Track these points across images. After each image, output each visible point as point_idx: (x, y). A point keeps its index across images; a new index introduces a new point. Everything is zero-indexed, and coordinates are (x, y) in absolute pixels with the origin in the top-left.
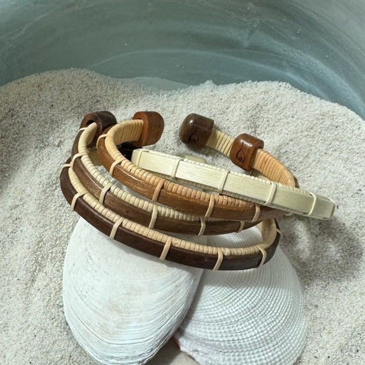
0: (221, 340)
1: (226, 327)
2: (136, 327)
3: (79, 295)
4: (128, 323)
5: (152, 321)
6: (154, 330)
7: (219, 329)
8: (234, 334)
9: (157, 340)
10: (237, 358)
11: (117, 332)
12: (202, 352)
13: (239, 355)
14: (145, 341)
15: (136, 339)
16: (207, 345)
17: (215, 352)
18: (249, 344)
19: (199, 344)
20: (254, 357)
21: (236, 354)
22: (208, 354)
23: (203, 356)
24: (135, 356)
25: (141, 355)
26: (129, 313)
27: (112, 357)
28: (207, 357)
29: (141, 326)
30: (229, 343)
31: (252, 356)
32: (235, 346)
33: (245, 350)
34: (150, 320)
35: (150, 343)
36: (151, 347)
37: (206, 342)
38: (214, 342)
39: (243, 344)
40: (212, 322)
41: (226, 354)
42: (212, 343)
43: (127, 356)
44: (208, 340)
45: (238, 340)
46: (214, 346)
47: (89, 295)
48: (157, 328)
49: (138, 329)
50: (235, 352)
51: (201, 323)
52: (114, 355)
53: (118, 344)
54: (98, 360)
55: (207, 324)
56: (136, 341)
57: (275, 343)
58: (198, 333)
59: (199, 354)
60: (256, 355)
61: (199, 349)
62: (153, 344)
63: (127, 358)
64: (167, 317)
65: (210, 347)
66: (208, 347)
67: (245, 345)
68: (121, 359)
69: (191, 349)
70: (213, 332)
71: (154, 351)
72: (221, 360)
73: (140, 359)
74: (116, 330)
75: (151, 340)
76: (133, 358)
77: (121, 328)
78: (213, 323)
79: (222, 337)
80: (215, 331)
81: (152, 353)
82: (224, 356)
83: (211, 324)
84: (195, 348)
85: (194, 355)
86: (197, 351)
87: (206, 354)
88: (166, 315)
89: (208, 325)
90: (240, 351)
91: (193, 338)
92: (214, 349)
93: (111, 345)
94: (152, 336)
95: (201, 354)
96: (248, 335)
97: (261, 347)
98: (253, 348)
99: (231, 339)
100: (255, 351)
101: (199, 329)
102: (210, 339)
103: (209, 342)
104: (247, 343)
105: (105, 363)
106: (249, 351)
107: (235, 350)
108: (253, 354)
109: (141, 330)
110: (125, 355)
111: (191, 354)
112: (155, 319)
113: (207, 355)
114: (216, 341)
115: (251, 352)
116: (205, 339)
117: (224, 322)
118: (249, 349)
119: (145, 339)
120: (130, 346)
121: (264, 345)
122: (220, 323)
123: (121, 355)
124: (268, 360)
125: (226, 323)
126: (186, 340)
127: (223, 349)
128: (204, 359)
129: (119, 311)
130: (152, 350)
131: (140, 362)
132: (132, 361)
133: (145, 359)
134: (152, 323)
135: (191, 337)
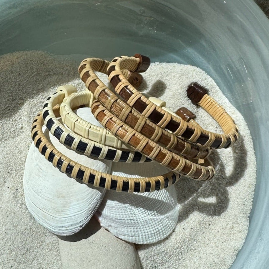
0: (126, 219)
1: (129, 211)
2: (76, 205)
3: (36, 193)
5: (85, 199)
6: (87, 205)
7: (124, 212)
8: (134, 216)
9: (90, 211)
10: (136, 230)
12: (114, 227)
13: (137, 229)
14: (83, 213)
15: (76, 212)
16: (117, 222)
17: (122, 226)
19: (112, 221)
20: (146, 230)
21: (135, 228)
22: (118, 228)
23: (114, 229)
24: (78, 223)
25: (81, 222)
26: (70, 197)
27: (63, 227)
29: (79, 204)
30: (130, 221)
31: (145, 229)
32: (134, 222)
33: (141, 225)
35: (85, 213)
36: (87, 216)
37: (117, 220)
38: (121, 220)
40: (119, 208)
41: (129, 228)
42: (120, 221)
43: (72, 224)
44: (118, 219)
45: (136, 219)
46: (122, 222)
48: (89, 203)
50: (135, 227)
51: (113, 209)
52: (64, 225)
53: (65, 218)
54: (53, 230)
55: (117, 209)
57: (159, 220)
58: (112, 215)
60: (148, 228)
61: (112, 225)
62: (88, 214)
63: (72, 225)
64: (94, 196)
65: (119, 224)
66: (118, 224)
67: (141, 222)
68: (68, 227)
69: (107, 225)
70: (121, 214)
71: (89, 218)
72: (126, 232)
73: (81, 224)
74: (63, 209)
76: (76, 224)
77: (66, 207)
78: (121, 209)
79: (126, 217)
80: (122, 213)
82: (127, 229)
83: (120, 209)
84: (110, 224)
85: (109, 229)
86: (111, 226)
87: (116, 228)
89: (117, 210)
90: (138, 225)
91: (109, 218)
92: (121, 224)
93: (61, 219)
94: (86, 209)
95: (113, 228)
96: (142, 216)
97: (150, 223)
98: (146, 224)
99: (132, 218)
100: (147, 226)
101: (112, 212)
102: (119, 218)
103: (118, 220)
104: (142, 221)
105: (59, 231)
106: (143, 226)
107: (134, 226)
108: (146, 227)
109: (79, 206)
111: (107, 228)
112: (87, 198)
113: (117, 229)
114: (122, 220)
115: (144, 227)
116: (116, 219)
117: (128, 208)
120: (73, 217)
121: (152, 222)
122: (125, 209)
123: (68, 224)
124: (155, 231)
125: (129, 208)
126: (104, 219)
127: (127, 225)
128: (115, 231)
129: (64, 197)
130: (87, 217)
131: (81, 226)
132: (75, 227)
133: (84, 224)
134: (85, 201)
135: (107, 218)
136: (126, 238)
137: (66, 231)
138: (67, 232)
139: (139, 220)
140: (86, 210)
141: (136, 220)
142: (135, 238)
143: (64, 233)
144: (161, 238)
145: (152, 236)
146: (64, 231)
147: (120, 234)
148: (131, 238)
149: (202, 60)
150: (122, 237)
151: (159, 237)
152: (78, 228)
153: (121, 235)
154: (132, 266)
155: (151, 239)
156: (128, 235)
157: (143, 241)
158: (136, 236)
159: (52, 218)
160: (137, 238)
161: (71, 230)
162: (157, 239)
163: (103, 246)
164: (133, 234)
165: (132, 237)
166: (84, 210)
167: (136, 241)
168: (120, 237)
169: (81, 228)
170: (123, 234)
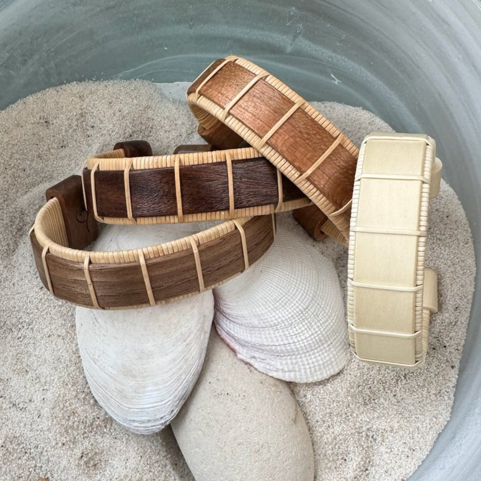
0: (277, 344)
1: (281, 331)
2: (153, 391)
4: (144, 387)
5: (168, 383)
6: (171, 392)
7: (274, 333)
8: (289, 338)
10: (294, 361)
11: (135, 396)
12: (259, 358)
13: (295, 358)
14: (165, 404)
15: (154, 403)
16: (264, 350)
17: (272, 357)
18: (305, 346)
19: (256, 350)
20: (311, 359)
21: (293, 357)
22: (265, 359)
23: (260, 361)
24: (158, 419)
25: (162, 417)
27: (135, 422)
28: (264, 363)
29: (158, 390)
30: (284, 347)
31: (309, 358)
32: (291, 348)
33: (301, 352)
34: (166, 383)
35: (169, 405)
36: (172, 409)
37: (263, 347)
38: (270, 347)
39: (298, 346)
40: (266, 327)
41: (283, 358)
42: (268, 348)
43: (149, 420)
44: (264, 345)
45: (293, 343)
46: (271, 350)
47: (101, 360)
48: (174, 389)
49: (155, 393)
50: (292, 356)
51: (256, 329)
52: (135, 419)
53: (137, 409)
54: (121, 423)
55: (261, 329)
56: (154, 405)
57: (329, 343)
58: (254, 339)
59: (257, 360)
60: (313, 357)
61: (256, 355)
62: (173, 405)
63: (149, 421)
64: (183, 377)
65: (267, 352)
66: (265, 352)
67: (301, 347)
68: (143, 422)
69: (249, 356)
70: (268, 336)
71: (175, 412)
72: (279, 365)
73: (163, 421)
74: (134, 394)
75: (170, 402)
76: (155, 421)
77: (139, 393)
79: (277, 341)
81: (173, 414)
82: (281, 360)
83: (266, 329)
84: (253, 354)
85: (252, 362)
86: (254, 357)
87: (263, 360)
88: (181, 375)
89: (263, 330)
90: (297, 353)
91: (249, 345)
92: (270, 354)
93: (132, 410)
94: (170, 398)
95: (258, 360)
96: (303, 337)
97: (316, 348)
98: (309, 350)
99: (286, 342)
100: (311, 353)
101: (255, 335)
102: (266, 344)
103: (265, 347)
104: (303, 345)
105: (129, 426)
106: (305, 353)
107: (291, 354)
108: (310, 355)
109: (159, 394)
110: (147, 418)
111: (248, 360)
112: (171, 381)
113: (264, 361)
114: (272, 346)
115: (307, 354)
116: (261, 345)
118: (305, 351)
119: (164, 402)
120: (151, 410)
121: (319, 346)
122: (275, 327)
123: (143, 419)
125: (280, 327)
126: (242, 348)
127: (280, 353)
128: (263, 365)
129: (134, 377)
130: (172, 411)
131: (162, 424)
132: (154, 424)
133: (167, 421)
134: (168, 385)
135: (247, 344)
136: (280, 375)
138: (142, 430)
139: (297, 344)
140: (169, 401)
141: (292, 345)
142: (295, 375)
143: (137, 430)
144: (334, 370)
145: (320, 369)
146: (136, 428)
147: (269, 369)
148: (287, 374)
149: (390, 94)
150: (275, 375)
151: (332, 370)
152: (159, 426)
153: (272, 370)
154: (292, 420)
155: (319, 373)
156: (283, 371)
157: (307, 378)
158: (296, 371)
159: (118, 405)
160: (298, 374)
161: (147, 429)
162: (328, 372)
163: (239, 396)
164: (291, 367)
165: (289, 373)
166: (167, 400)
167: (296, 378)
168: (270, 374)
169: (163, 427)
170: (275, 369)
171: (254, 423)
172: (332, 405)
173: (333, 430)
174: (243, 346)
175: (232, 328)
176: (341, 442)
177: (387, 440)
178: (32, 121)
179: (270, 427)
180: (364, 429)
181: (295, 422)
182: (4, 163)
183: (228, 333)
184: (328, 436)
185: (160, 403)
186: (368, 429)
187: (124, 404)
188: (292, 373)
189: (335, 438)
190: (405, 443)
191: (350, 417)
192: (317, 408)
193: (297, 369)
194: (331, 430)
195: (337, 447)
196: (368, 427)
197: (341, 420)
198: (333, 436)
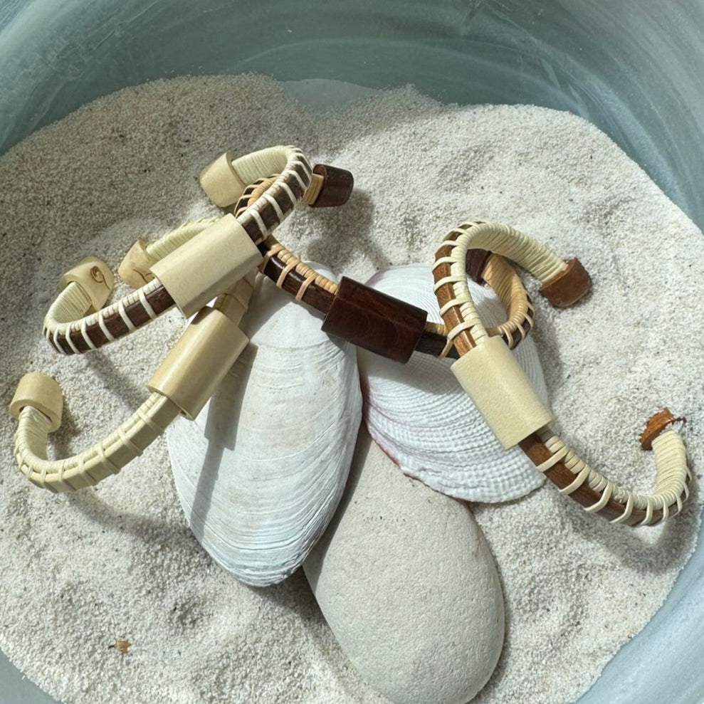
0: (455, 449)
1: (460, 430)
2: (272, 526)
4: (260, 520)
5: (294, 516)
6: (298, 528)
7: (451, 435)
8: (472, 440)
9: (305, 541)
10: (481, 472)
11: (247, 532)
12: (433, 471)
13: (482, 468)
14: (288, 544)
15: (272, 543)
16: (437, 459)
17: (450, 468)
18: (495, 450)
19: (427, 459)
20: (504, 468)
21: (479, 467)
22: (440, 472)
23: (433, 475)
24: (277, 566)
25: (284, 564)
26: (260, 507)
27: (245, 567)
28: (439, 476)
29: (279, 524)
30: (467, 453)
31: (501, 467)
32: (476, 455)
33: (490, 459)
34: (291, 515)
35: (295, 547)
36: (298, 552)
37: (436, 455)
38: (446, 454)
39: (486, 451)
40: (439, 426)
41: (465, 469)
42: (444, 455)
43: (265, 566)
44: (438, 452)
45: (478, 447)
46: (447, 459)
48: (302, 525)
49: (276, 528)
50: (477, 465)
51: (425, 429)
52: (246, 564)
53: (251, 549)
55: (433, 429)
56: (275, 545)
58: (423, 444)
59: (428, 473)
60: (506, 465)
61: (427, 467)
62: (300, 547)
63: (266, 568)
64: (315, 508)
65: (442, 462)
66: (439, 462)
67: (489, 452)
68: (258, 569)
69: (416, 469)
70: (443, 439)
71: (302, 556)
72: (460, 478)
73: (285, 569)
74: (245, 530)
75: (296, 542)
76: (274, 568)
77: (251, 527)
78: (441, 428)
79: (456, 445)
80: (446, 438)
81: (299, 560)
82: (462, 472)
83: (439, 429)
84: (422, 465)
85: (422, 475)
86: (424, 469)
87: (437, 472)
88: (312, 505)
89: (435, 431)
90: (483, 461)
91: (417, 452)
92: (447, 463)
93: (242, 550)
94: (296, 537)
95: (430, 473)
96: (491, 438)
98: (500, 455)
99: (469, 446)
100: (504, 460)
101: (424, 439)
102: (440, 450)
103: (439, 455)
104: (492, 449)
106: (496, 460)
107: (476, 462)
108: (501, 463)
109: (280, 530)
110: (263, 564)
111: (417, 474)
112: (298, 513)
113: (439, 474)
114: (448, 452)
115: (498, 461)
116: (433, 452)
117: (457, 424)
118: (495, 458)
119: (287, 542)
120: (268, 552)
122: (452, 426)
123: (257, 564)
124: (523, 470)
125: (459, 425)
126: (407, 456)
127: (460, 462)
128: (436, 479)
129: (246, 504)
130: (299, 555)
131: (284, 573)
132: (273, 572)
133: (292, 568)
134: (294, 519)
135: (413, 451)
136: (460, 493)
137: (254, 578)
139: (484, 448)
140: (295, 540)
141: (477, 449)
142: (482, 491)
143: (249, 580)
144: (536, 483)
145: (517, 482)
146: (249, 577)
147: (446, 486)
148: (471, 491)
150: (453, 492)
151: (533, 483)
152: (279, 575)
153: (450, 487)
154: (473, 553)
155: (515, 487)
156: (466, 487)
157: (499, 496)
158: (483, 486)
159: (223, 543)
160: (486, 489)
161: (262, 578)
162: (528, 486)
163: (397, 520)
164: (476, 480)
165: (474, 489)
166: (292, 539)
167: (483, 496)
169: (286, 576)
170: (454, 486)
171: (419, 560)
172: (529, 532)
173: (530, 568)
174: (409, 454)
175: (392, 429)
176: (542, 584)
177: (607, 582)
178: (102, 135)
179: (441, 564)
180: (574, 565)
181: (476, 556)
182: (61, 196)
183: (386, 436)
184: (523, 575)
185: (282, 544)
186: (580, 566)
187: (230, 542)
188: (478, 490)
189: (533, 579)
190: (632, 585)
191: (554, 549)
192: (508, 536)
193: (485, 484)
194: (528, 568)
195: (536, 591)
196: (580, 563)
197: (541, 554)
198: (530, 575)
